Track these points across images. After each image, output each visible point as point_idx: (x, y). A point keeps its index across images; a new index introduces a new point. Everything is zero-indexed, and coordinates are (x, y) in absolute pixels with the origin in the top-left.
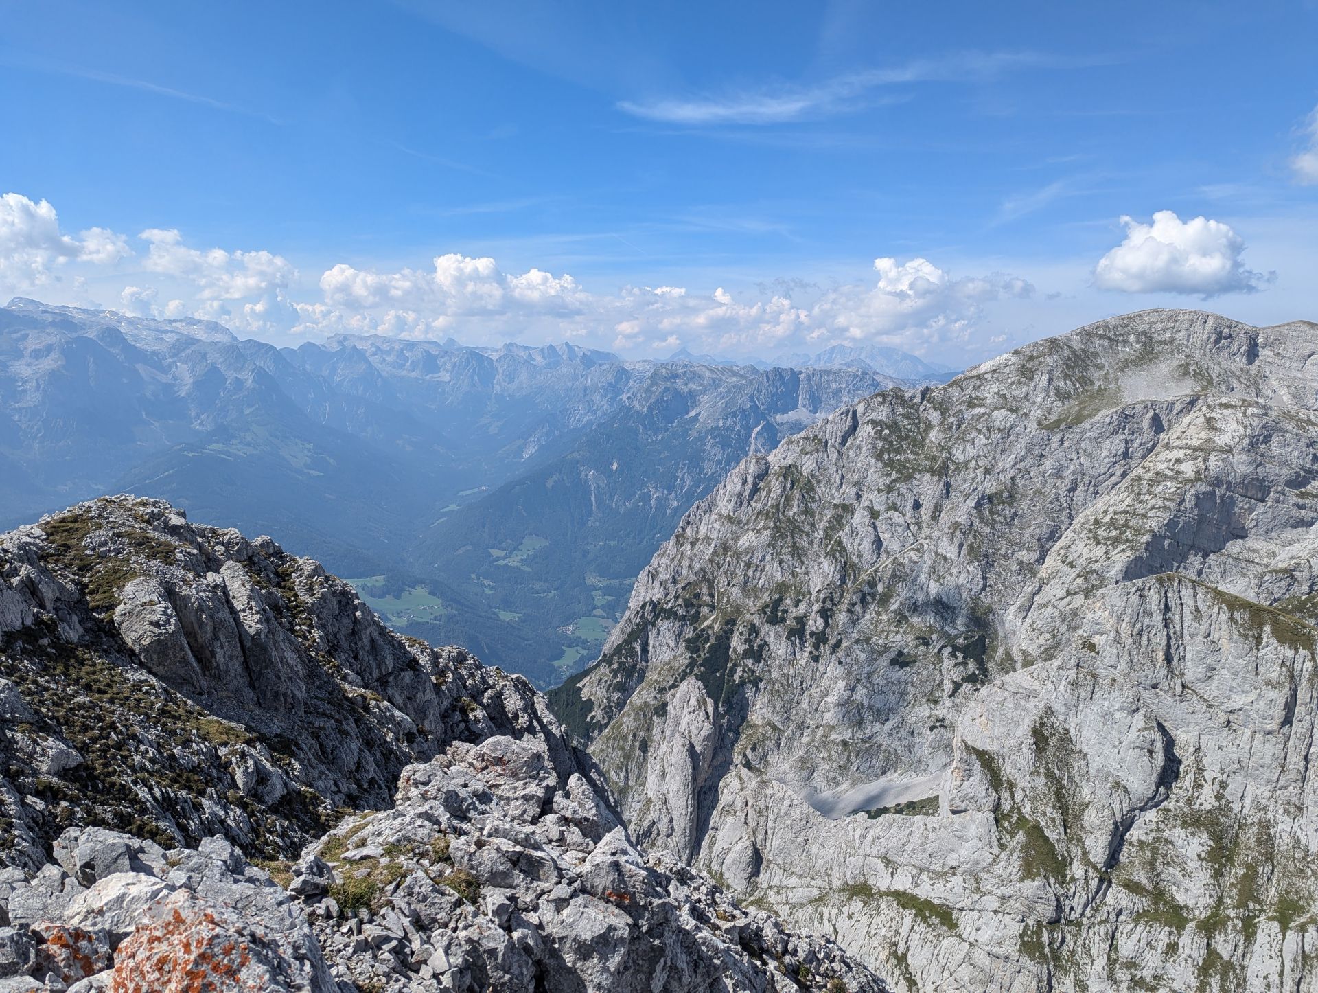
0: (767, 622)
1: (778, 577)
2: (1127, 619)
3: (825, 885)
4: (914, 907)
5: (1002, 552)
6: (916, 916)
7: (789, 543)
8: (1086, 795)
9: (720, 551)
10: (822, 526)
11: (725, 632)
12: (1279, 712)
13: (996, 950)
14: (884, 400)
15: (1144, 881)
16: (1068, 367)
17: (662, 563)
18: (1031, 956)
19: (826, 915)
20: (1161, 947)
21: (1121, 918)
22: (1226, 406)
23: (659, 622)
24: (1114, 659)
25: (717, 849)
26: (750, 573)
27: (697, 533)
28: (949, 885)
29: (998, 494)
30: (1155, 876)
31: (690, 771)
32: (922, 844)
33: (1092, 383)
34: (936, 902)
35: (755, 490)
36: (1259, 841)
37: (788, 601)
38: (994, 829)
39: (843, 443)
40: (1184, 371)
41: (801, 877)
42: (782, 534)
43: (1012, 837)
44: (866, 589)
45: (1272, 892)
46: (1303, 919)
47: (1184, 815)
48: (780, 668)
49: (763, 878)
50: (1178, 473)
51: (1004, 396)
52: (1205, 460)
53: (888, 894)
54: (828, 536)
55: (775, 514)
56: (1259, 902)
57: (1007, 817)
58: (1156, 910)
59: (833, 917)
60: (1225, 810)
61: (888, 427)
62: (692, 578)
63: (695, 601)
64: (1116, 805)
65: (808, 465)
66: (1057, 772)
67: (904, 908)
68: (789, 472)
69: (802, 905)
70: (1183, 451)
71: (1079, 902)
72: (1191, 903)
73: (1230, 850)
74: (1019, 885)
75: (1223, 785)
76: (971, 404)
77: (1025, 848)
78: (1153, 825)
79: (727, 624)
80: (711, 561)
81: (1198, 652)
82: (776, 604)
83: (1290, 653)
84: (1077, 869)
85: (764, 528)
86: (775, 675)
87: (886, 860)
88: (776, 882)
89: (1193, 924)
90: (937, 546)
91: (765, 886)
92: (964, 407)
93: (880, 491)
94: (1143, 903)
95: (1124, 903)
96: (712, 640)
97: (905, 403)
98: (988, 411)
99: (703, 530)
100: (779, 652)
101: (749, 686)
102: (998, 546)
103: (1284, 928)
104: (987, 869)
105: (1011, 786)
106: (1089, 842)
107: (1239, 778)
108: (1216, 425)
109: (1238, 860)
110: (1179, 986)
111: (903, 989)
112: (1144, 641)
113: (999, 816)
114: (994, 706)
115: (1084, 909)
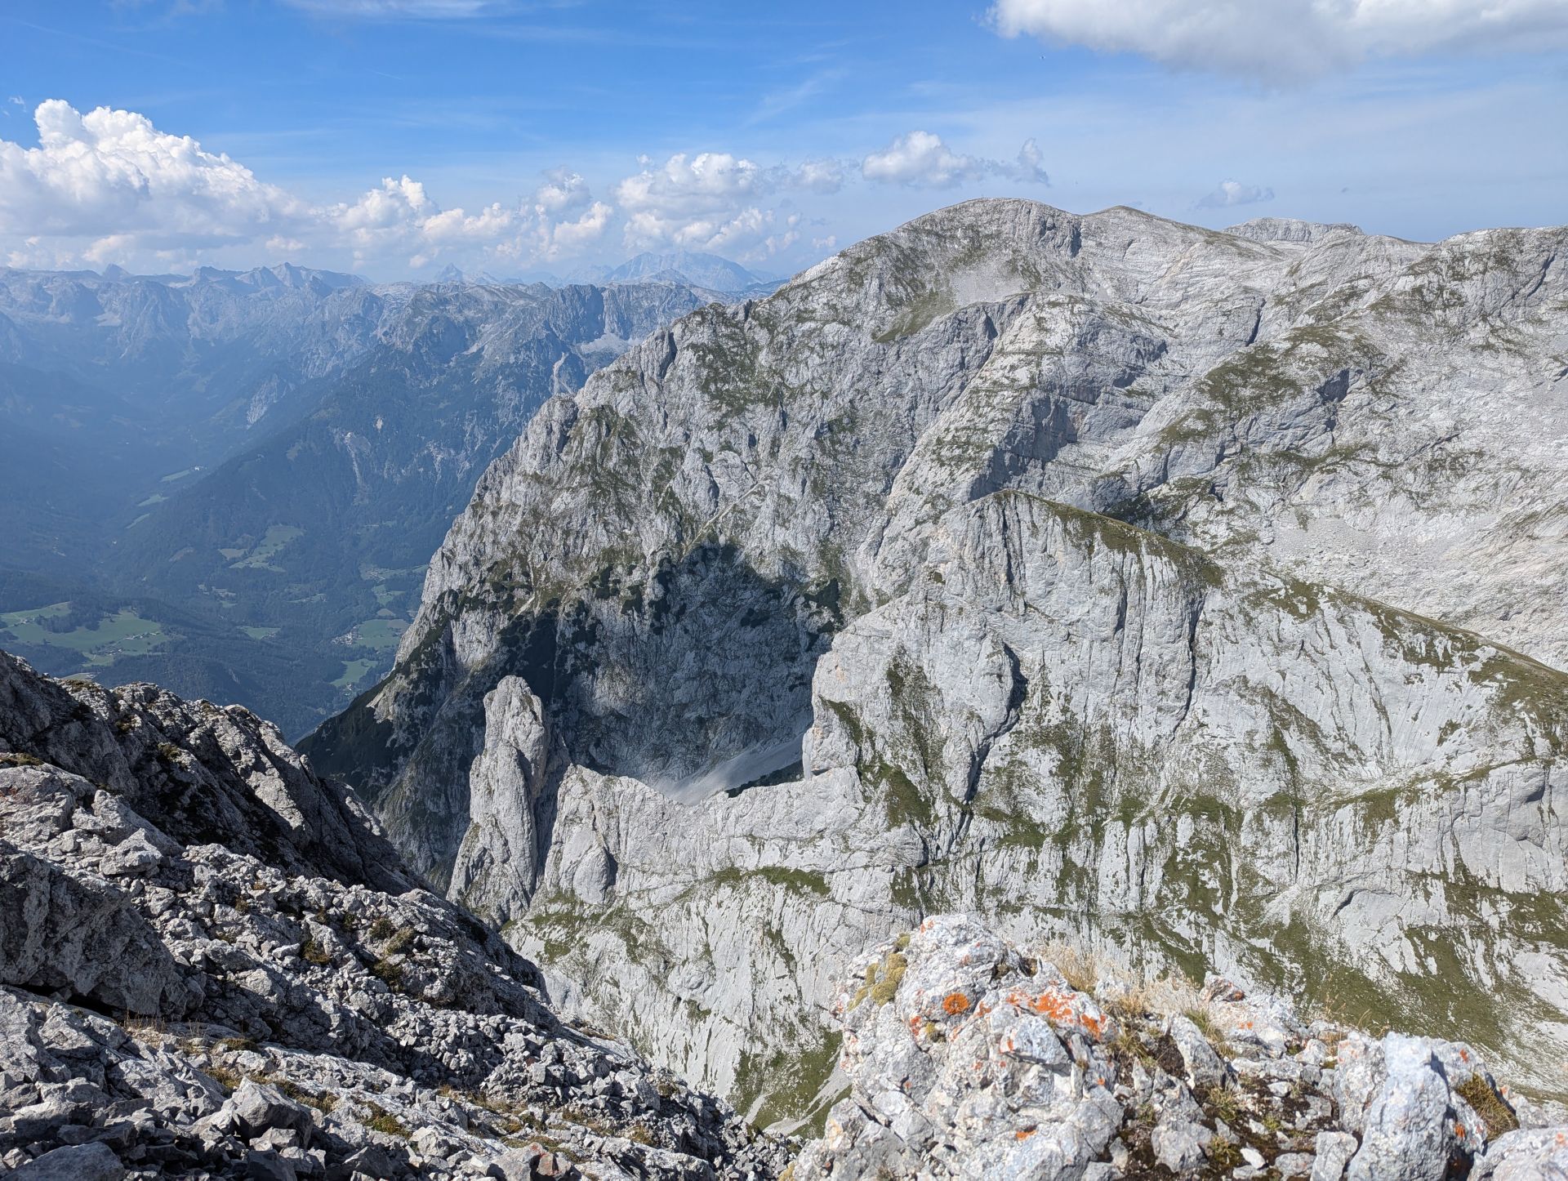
0: (598, 597)
1: (605, 542)
2: (969, 543)
3: (689, 878)
4: (785, 880)
5: (848, 485)
6: (787, 889)
7: (613, 500)
8: (943, 731)
9: (531, 519)
10: (649, 476)
11: (548, 615)
12: (1112, 618)
13: (870, 905)
14: (704, 319)
15: (1003, 807)
16: (898, 269)
17: (458, 542)
18: (903, 904)
19: (694, 910)
20: (1022, 867)
21: (985, 847)
22: (1054, 304)
23: (464, 615)
24: (960, 587)
25: (564, 865)
26: (570, 542)
27: (498, 500)
28: (818, 850)
29: (839, 421)
30: (1013, 800)
31: (522, 783)
32: (788, 813)
33: (923, 286)
34: (807, 870)
35: (564, 440)
36: (1102, 747)
37: (620, 569)
38: (858, 782)
39: (662, 375)
40: (1012, 268)
41: (662, 875)
42: (603, 491)
43: (876, 787)
44: (707, 544)
45: (1116, 794)
46: (1143, 814)
47: (1035, 734)
48: (619, 648)
49: (620, 885)
50: (1013, 380)
51: (834, 308)
52: (1038, 365)
53: (756, 873)
54: (657, 488)
55: (590, 466)
56: (1105, 805)
57: (869, 768)
58: (1016, 833)
59: (701, 910)
60: (1070, 723)
61: (711, 351)
62: (500, 556)
63: (506, 583)
64: (972, 736)
65: (624, 405)
66: (914, 713)
67: (775, 884)
68: (603, 414)
69: (667, 905)
70: (1016, 357)
71: (944, 839)
72: (1046, 820)
73: (1078, 761)
74: (886, 835)
75: (1068, 699)
76: (800, 318)
77: (889, 796)
78: (1007, 750)
79: (549, 605)
80: (520, 532)
81: (1036, 568)
82: (606, 574)
83: (1119, 557)
84: (940, 808)
85: (581, 485)
86: (613, 657)
87: (752, 838)
88: (635, 886)
89: (1049, 839)
90: (778, 486)
91: (624, 893)
92: (793, 323)
93: (710, 428)
94: (1003, 828)
95: (986, 833)
96: (533, 627)
97: (727, 322)
98: (819, 325)
99: (505, 495)
100: (616, 630)
101: (584, 674)
102: (842, 479)
103: (1127, 825)
104: (854, 826)
105: (871, 735)
106: (949, 778)
107: (1081, 689)
108: (1047, 325)
109: (1085, 769)
110: (1040, 901)
111: (781, 967)
112: (987, 565)
113: (861, 768)
114: (849, 654)
115: (950, 846)
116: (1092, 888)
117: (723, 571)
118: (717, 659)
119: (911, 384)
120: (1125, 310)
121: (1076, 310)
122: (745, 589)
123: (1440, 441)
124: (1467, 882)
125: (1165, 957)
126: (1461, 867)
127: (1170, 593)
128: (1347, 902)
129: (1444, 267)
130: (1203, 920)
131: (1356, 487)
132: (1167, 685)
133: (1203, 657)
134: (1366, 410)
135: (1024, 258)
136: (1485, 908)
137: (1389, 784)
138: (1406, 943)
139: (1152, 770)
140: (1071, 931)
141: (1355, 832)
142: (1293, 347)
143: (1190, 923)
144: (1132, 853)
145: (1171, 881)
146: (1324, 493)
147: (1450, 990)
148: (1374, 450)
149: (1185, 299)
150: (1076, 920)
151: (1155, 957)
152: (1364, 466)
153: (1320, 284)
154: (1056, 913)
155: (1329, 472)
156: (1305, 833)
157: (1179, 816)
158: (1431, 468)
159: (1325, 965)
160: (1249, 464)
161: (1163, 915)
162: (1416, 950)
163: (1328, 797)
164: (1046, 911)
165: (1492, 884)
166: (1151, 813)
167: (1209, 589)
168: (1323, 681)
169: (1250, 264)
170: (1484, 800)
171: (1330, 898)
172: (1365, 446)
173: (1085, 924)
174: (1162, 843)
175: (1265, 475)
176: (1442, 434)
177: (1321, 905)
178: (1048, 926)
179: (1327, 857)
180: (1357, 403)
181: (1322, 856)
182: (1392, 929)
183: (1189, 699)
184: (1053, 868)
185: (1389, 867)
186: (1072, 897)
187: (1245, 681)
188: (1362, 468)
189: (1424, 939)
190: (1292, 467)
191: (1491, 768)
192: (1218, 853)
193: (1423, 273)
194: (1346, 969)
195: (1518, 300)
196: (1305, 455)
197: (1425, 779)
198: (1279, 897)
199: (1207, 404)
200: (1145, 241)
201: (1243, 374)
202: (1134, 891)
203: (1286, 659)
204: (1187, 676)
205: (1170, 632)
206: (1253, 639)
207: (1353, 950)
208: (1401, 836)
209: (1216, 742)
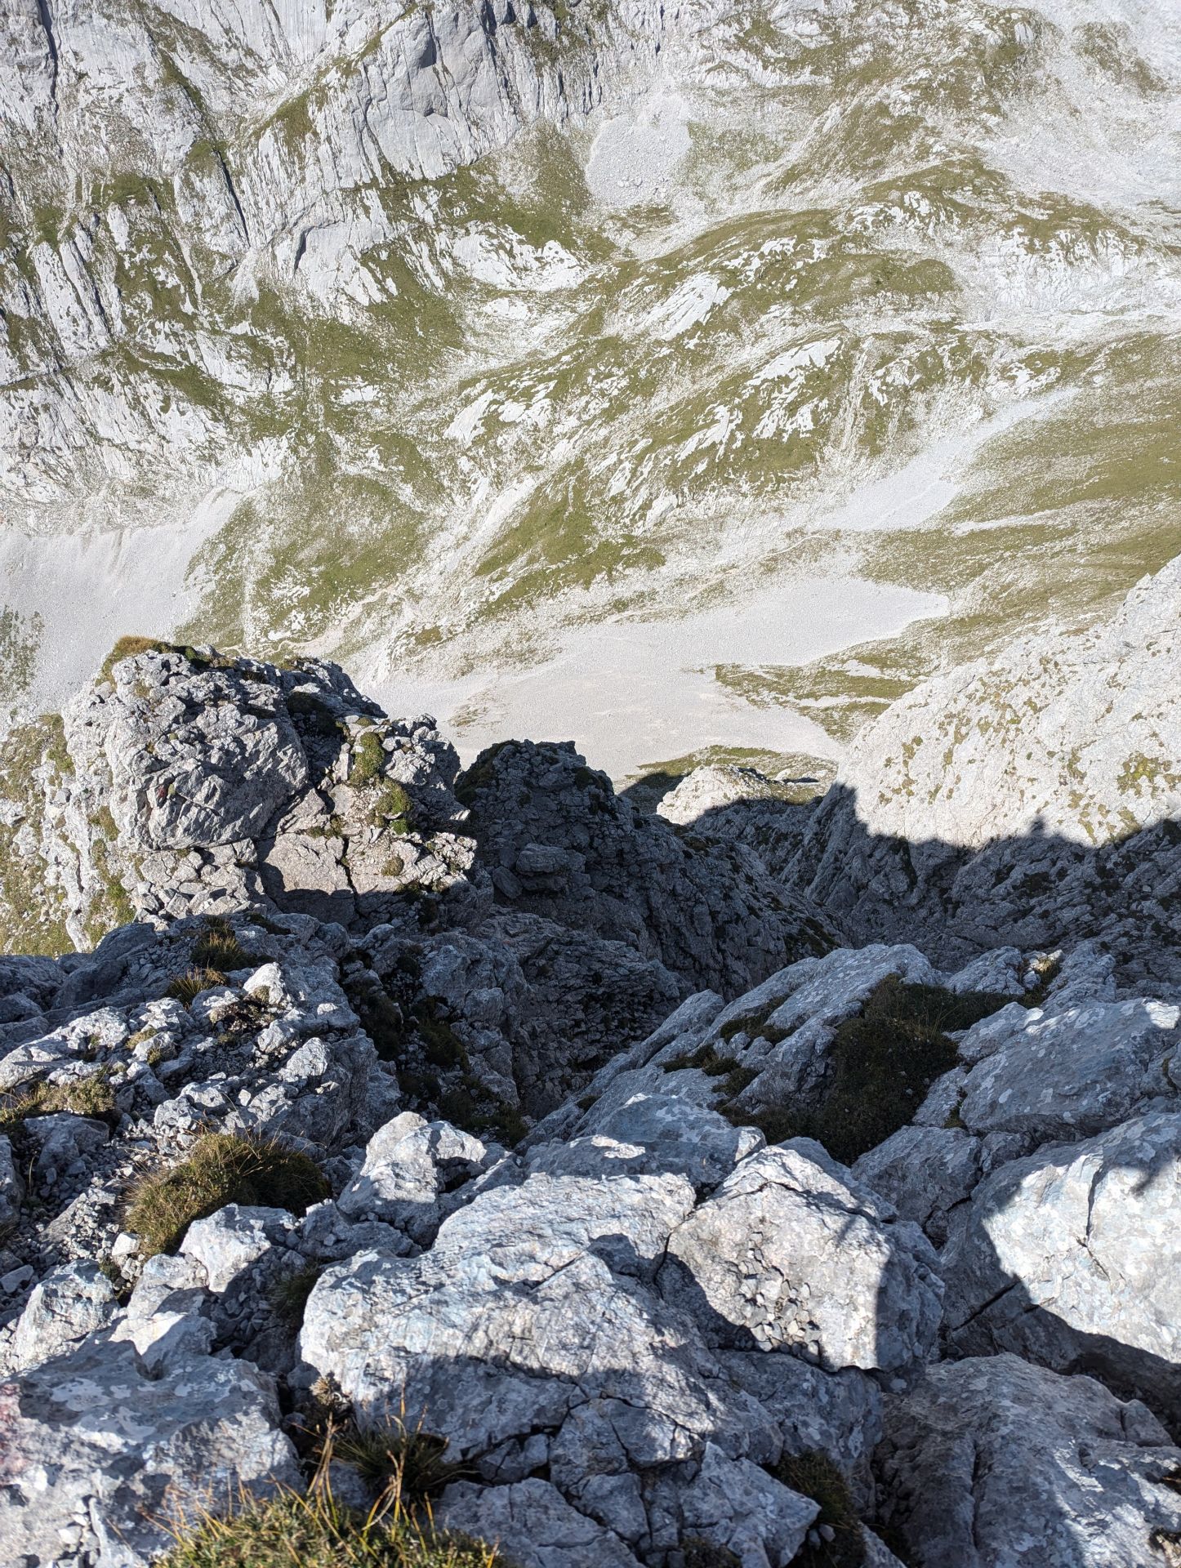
46: (66, 224)
56: (18, 228)
103: (54, 245)
110: (4, 378)
116: (52, 339)
124: (397, 183)
125: (159, 384)
126: (387, 167)
128: (302, 249)
130: (178, 327)
132: (13, 27)
136: (417, 203)
137: (297, 90)
138: (364, 271)
139: (50, 160)
140: (52, 398)
141: (283, 162)
143: (167, 336)
144: (74, 276)
145: (131, 295)
147: (412, 305)
150: (52, 383)
151: (149, 389)
154: (27, 384)
156: (239, 182)
157: (106, 211)
159: (304, 326)
161: (138, 339)
162: (374, 276)
163: (246, 129)
164: (15, 386)
165: (417, 176)
166: (75, 219)
170: (385, 77)
171: (286, 250)
173: (63, 383)
174: (102, 253)
177: (280, 263)
178: (26, 404)
179: (268, 203)
181: (262, 204)
182: (348, 263)
183: (51, 41)
185: (324, 192)
186: (35, 358)
189: (377, 261)
191: (380, 34)
192: (163, 241)
194: (323, 323)
197: (327, 71)
198: (240, 270)
202: (98, 324)
207: (323, 300)
208: (324, 149)
209: (106, 94)
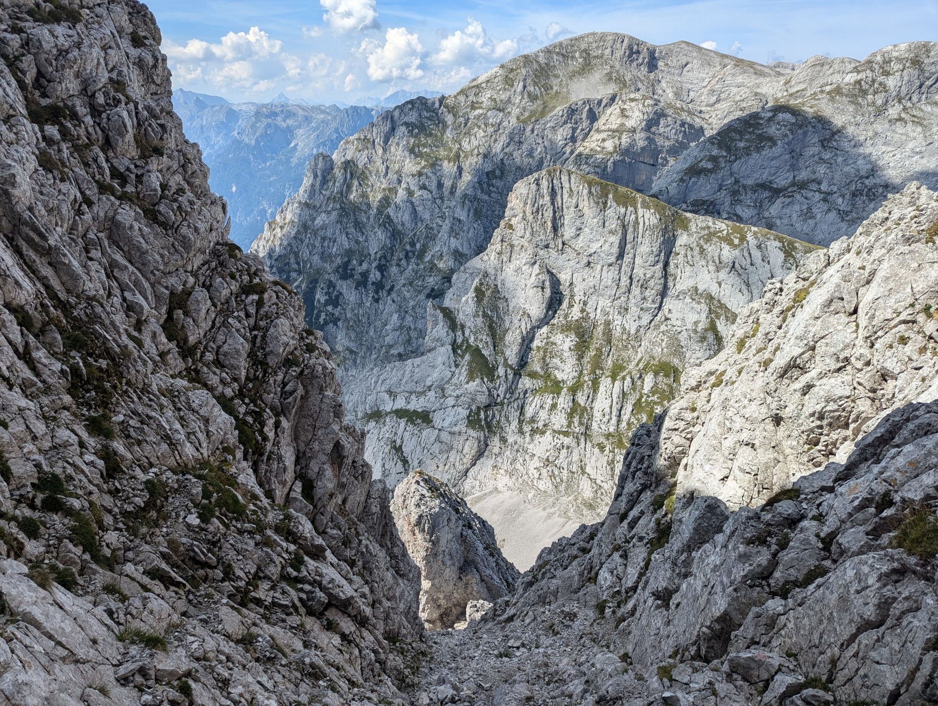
0: (341, 278)
1: (346, 245)
2: (529, 202)
3: (353, 418)
4: (406, 416)
5: (496, 213)
6: (407, 421)
7: (352, 219)
8: (507, 324)
9: (302, 230)
10: (375, 205)
11: (310, 288)
12: (615, 250)
13: (453, 429)
14: (413, 106)
15: (539, 370)
16: (536, 76)
18: (474, 428)
20: (547, 407)
21: (526, 395)
22: (632, 100)
24: (523, 231)
26: (326, 244)
27: (285, 219)
28: (427, 398)
29: (493, 172)
30: (545, 365)
32: (411, 377)
33: (552, 88)
34: (420, 410)
35: (324, 181)
36: (604, 334)
37: (354, 262)
38: (452, 355)
39: (386, 141)
40: (609, 77)
42: (346, 213)
43: (463, 358)
44: (408, 247)
45: (610, 362)
46: (624, 374)
47: (563, 325)
48: (353, 310)
50: (603, 148)
51: (495, 100)
52: (620, 138)
53: (390, 413)
54: (380, 212)
55: (339, 198)
57: (460, 347)
58: (546, 386)
60: (585, 318)
61: (417, 127)
62: (283, 252)
63: (286, 268)
64: (523, 327)
65: (362, 160)
66: (489, 313)
67: (400, 418)
68: (348, 165)
70: (606, 133)
71: (502, 389)
72: (565, 378)
73: (588, 342)
74: (466, 386)
75: (585, 303)
76: (473, 107)
77: (470, 363)
78: (545, 336)
79: (311, 283)
80: (295, 238)
81: (571, 219)
82: (346, 264)
83: (623, 210)
84: (501, 371)
85: (333, 209)
86: (349, 315)
87: (390, 392)
89: (565, 389)
90: (454, 212)
92: (468, 110)
93: (413, 176)
94: (538, 384)
95: (527, 386)
97: (428, 109)
98: (485, 111)
100: (351, 299)
101: (331, 325)
103: (614, 380)
104: (448, 382)
105: (463, 327)
106: (508, 353)
107: (594, 297)
108: (626, 113)
109: (592, 347)
110: (557, 427)
111: (400, 467)
112: (540, 217)
113: (455, 347)
114: (460, 285)
115: (505, 395)
116: (589, 419)
117: (418, 265)
118: (411, 318)
119: (539, 150)
120: (678, 106)
121: (646, 104)
122: (430, 276)
123: (861, 178)
127: (653, 233)
129: (877, 67)
131: (805, 207)
132: (647, 293)
133: (671, 275)
134: (816, 158)
135: (617, 71)
139: (633, 347)
140: (574, 444)
142: (774, 116)
144: (615, 396)
145: (637, 413)
146: (784, 211)
148: (819, 183)
149: (718, 101)
150: (577, 438)
152: (812, 193)
153: (803, 90)
154: (566, 434)
155: (789, 197)
157: (646, 374)
158: (853, 195)
160: (738, 191)
164: (560, 432)
166: (630, 373)
167: (680, 231)
168: (744, 287)
169: (761, 79)
172: (814, 181)
173: (583, 440)
174: (634, 391)
175: (748, 198)
176: (863, 173)
178: (560, 442)
180: (811, 153)
183: (661, 303)
184: (566, 406)
186: (576, 424)
187: (696, 289)
188: (810, 194)
190: (766, 194)
192: (667, 395)
193: (863, 71)
195: (924, 89)
196: (775, 186)
199: (715, 152)
200: (696, 63)
201: (741, 133)
202: (614, 420)
203: (723, 275)
204: (660, 287)
205: (652, 259)
206: (703, 263)
209: (676, 328)
